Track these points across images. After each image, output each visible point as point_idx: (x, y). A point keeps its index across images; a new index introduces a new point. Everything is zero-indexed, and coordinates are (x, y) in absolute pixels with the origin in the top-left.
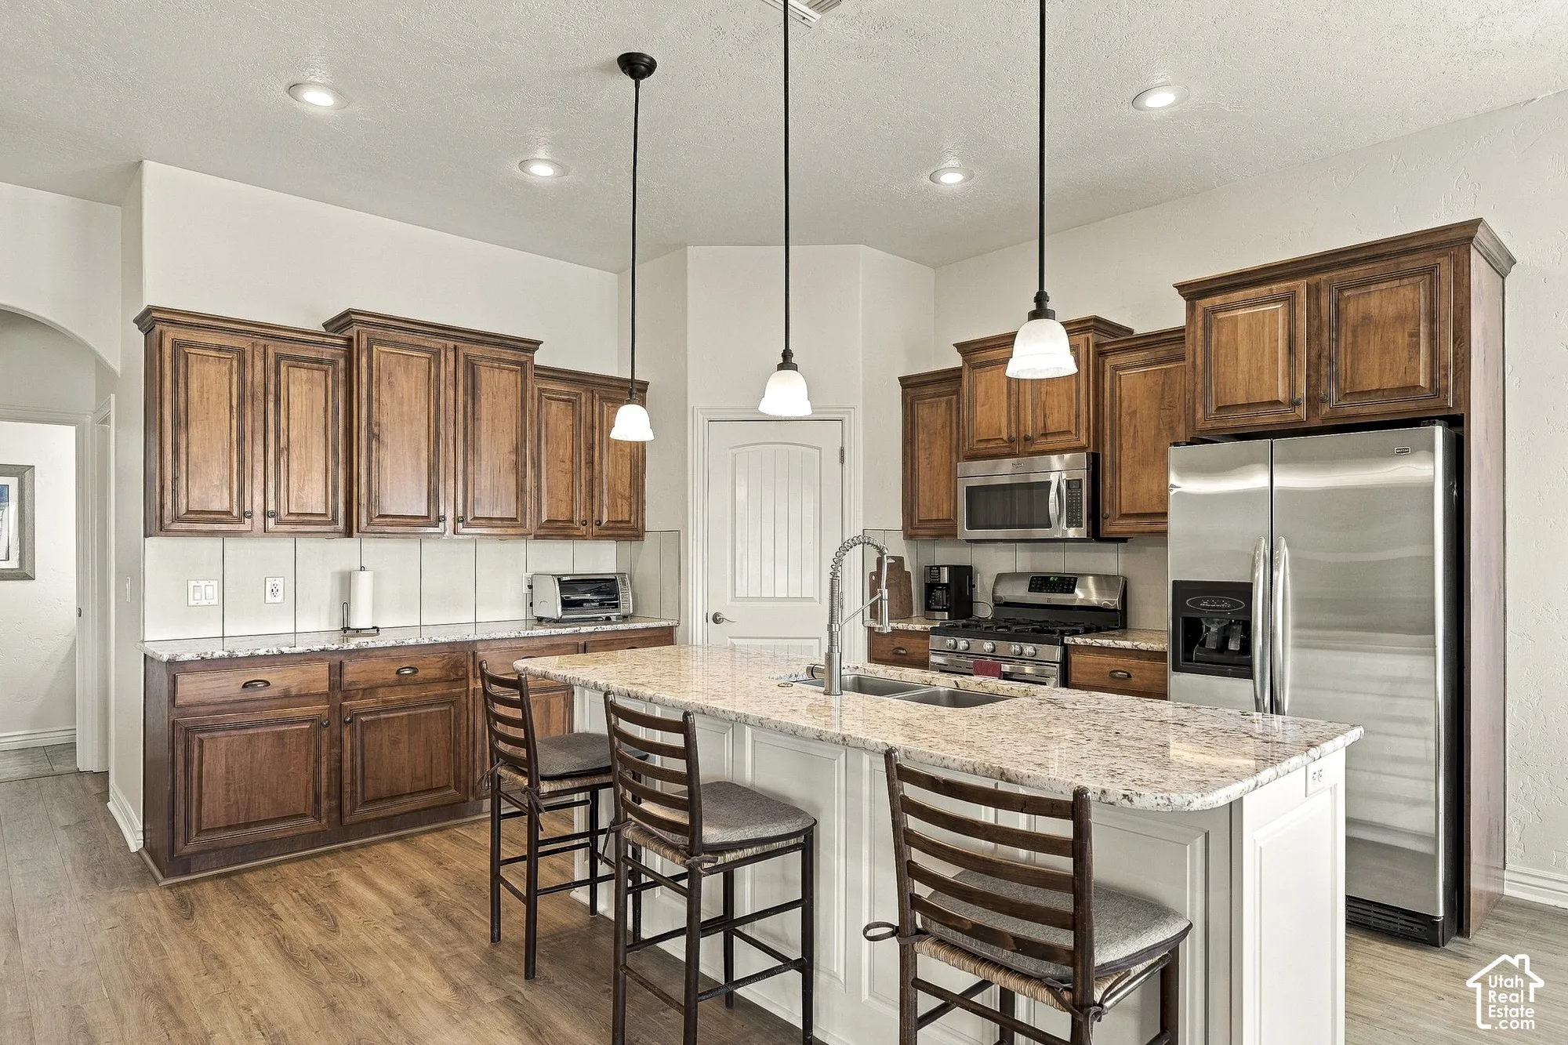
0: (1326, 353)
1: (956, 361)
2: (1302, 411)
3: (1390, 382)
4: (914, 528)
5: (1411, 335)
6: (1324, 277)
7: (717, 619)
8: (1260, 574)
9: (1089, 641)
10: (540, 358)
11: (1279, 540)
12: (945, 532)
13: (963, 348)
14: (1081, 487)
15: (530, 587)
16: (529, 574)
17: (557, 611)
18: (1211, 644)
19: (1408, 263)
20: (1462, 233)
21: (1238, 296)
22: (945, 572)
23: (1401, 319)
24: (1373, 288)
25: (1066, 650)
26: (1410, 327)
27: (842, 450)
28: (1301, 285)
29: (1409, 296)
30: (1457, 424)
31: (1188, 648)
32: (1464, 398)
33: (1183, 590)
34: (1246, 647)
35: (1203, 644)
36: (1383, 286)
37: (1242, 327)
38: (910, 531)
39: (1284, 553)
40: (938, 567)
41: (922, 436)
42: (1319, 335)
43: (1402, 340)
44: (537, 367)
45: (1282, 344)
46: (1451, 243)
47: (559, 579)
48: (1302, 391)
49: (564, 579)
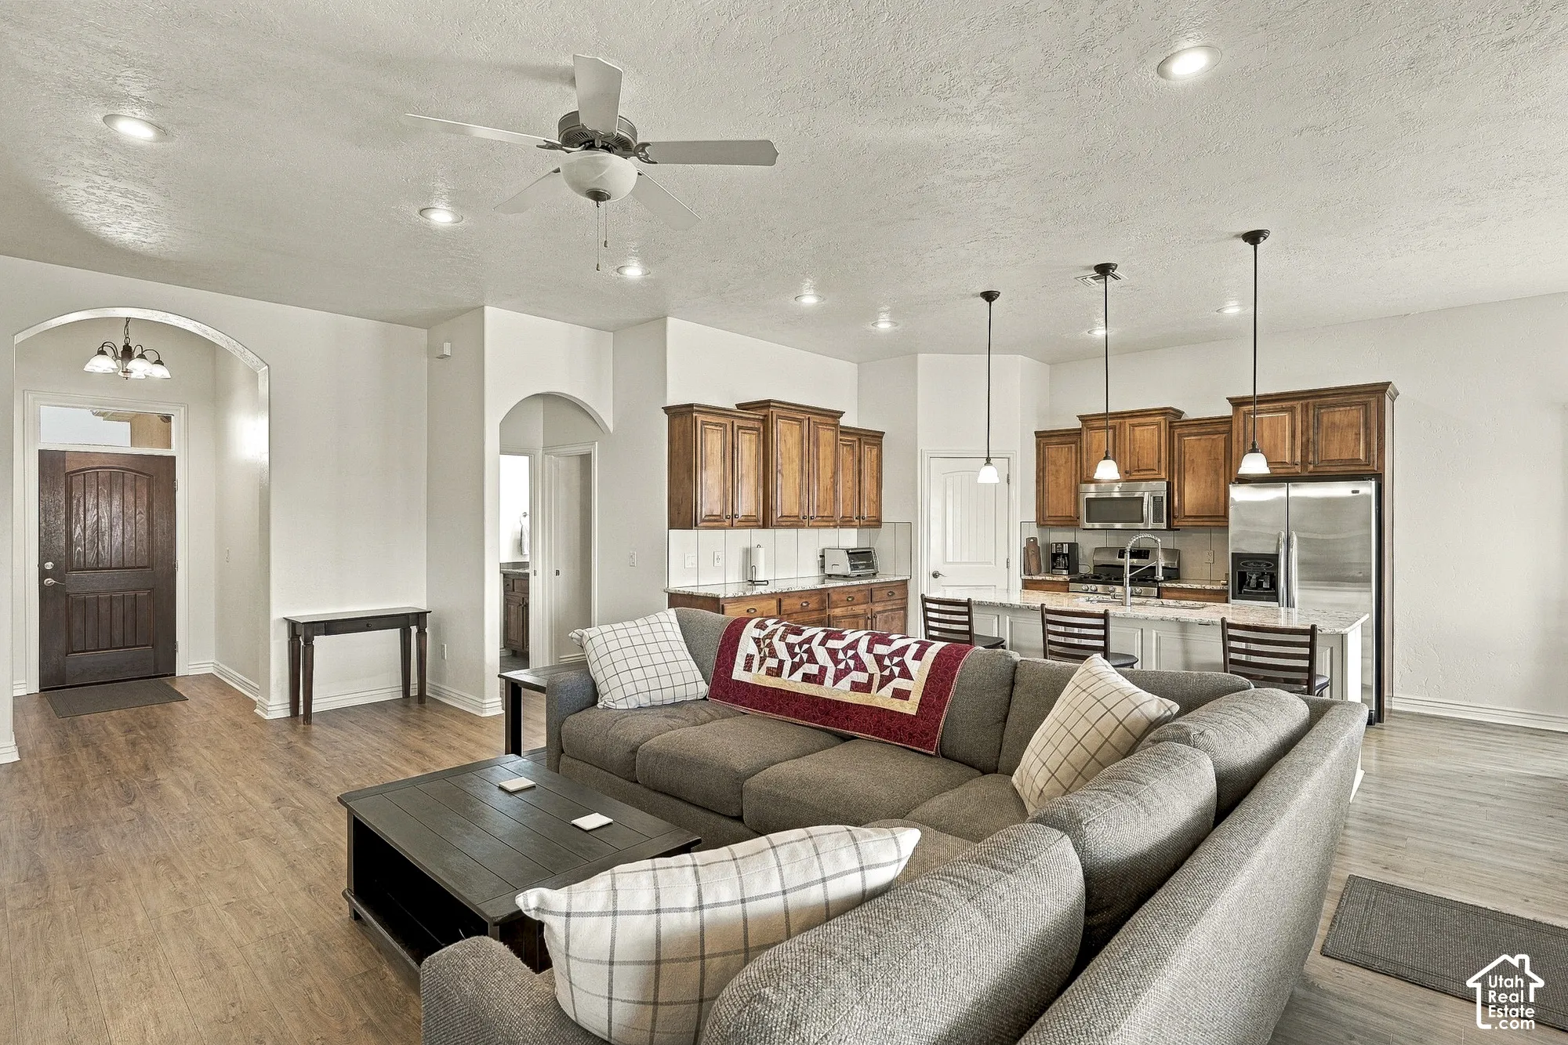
0: (1311, 440)
1: (1078, 425)
2: (1298, 469)
3: (1346, 456)
4: (1042, 522)
5: (1356, 434)
6: (1310, 401)
7: (935, 575)
8: (1282, 551)
9: (1174, 585)
10: (844, 421)
11: (1292, 533)
12: (1071, 523)
13: (1081, 418)
14: (1162, 501)
15: (822, 556)
16: (821, 548)
17: (849, 571)
18: (1253, 583)
19: (1355, 399)
20: (1382, 388)
21: (1264, 406)
22: (1066, 547)
23: (1350, 425)
24: (1337, 409)
25: (1159, 588)
26: (1355, 430)
27: (1008, 475)
28: (1298, 405)
29: (1356, 415)
30: (1379, 478)
31: (1240, 588)
32: (1382, 466)
33: (1238, 558)
34: (1274, 585)
35: (1249, 585)
36: (1342, 409)
37: (1265, 423)
38: (1042, 523)
39: (1295, 539)
40: (1062, 544)
41: (1050, 468)
42: (1308, 430)
43: (1351, 436)
44: (841, 427)
45: (1288, 433)
46: (1376, 392)
47: (847, 552)
48: (1298, 459)
49: (850, 551)
